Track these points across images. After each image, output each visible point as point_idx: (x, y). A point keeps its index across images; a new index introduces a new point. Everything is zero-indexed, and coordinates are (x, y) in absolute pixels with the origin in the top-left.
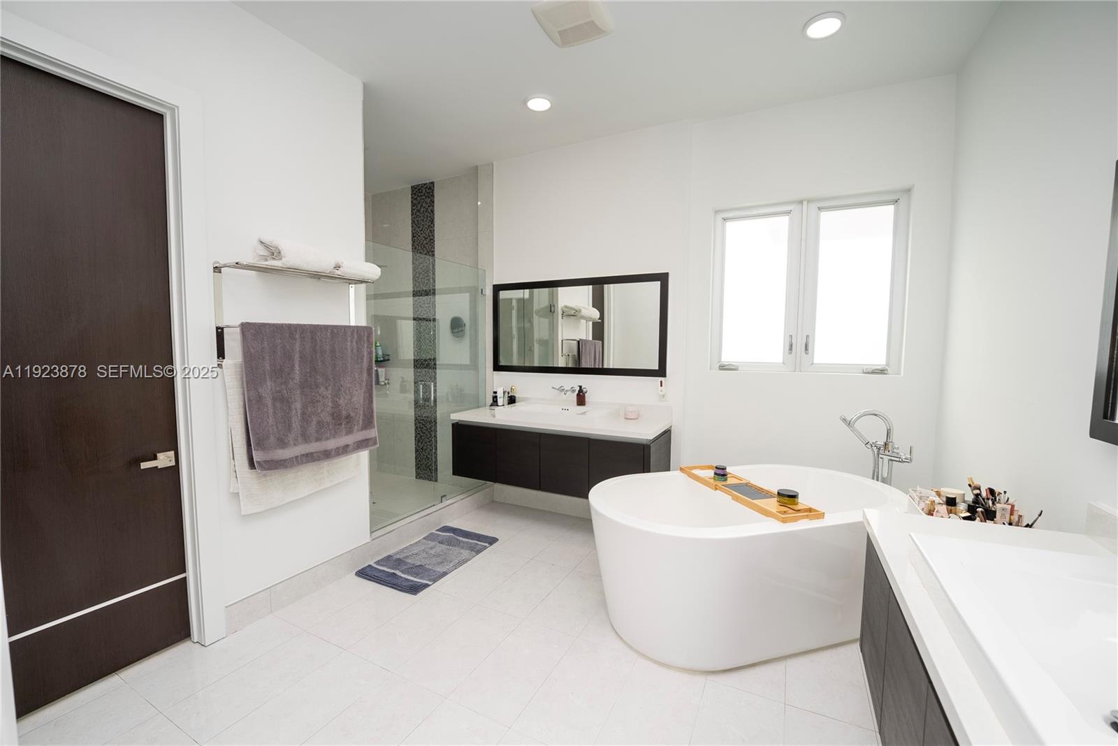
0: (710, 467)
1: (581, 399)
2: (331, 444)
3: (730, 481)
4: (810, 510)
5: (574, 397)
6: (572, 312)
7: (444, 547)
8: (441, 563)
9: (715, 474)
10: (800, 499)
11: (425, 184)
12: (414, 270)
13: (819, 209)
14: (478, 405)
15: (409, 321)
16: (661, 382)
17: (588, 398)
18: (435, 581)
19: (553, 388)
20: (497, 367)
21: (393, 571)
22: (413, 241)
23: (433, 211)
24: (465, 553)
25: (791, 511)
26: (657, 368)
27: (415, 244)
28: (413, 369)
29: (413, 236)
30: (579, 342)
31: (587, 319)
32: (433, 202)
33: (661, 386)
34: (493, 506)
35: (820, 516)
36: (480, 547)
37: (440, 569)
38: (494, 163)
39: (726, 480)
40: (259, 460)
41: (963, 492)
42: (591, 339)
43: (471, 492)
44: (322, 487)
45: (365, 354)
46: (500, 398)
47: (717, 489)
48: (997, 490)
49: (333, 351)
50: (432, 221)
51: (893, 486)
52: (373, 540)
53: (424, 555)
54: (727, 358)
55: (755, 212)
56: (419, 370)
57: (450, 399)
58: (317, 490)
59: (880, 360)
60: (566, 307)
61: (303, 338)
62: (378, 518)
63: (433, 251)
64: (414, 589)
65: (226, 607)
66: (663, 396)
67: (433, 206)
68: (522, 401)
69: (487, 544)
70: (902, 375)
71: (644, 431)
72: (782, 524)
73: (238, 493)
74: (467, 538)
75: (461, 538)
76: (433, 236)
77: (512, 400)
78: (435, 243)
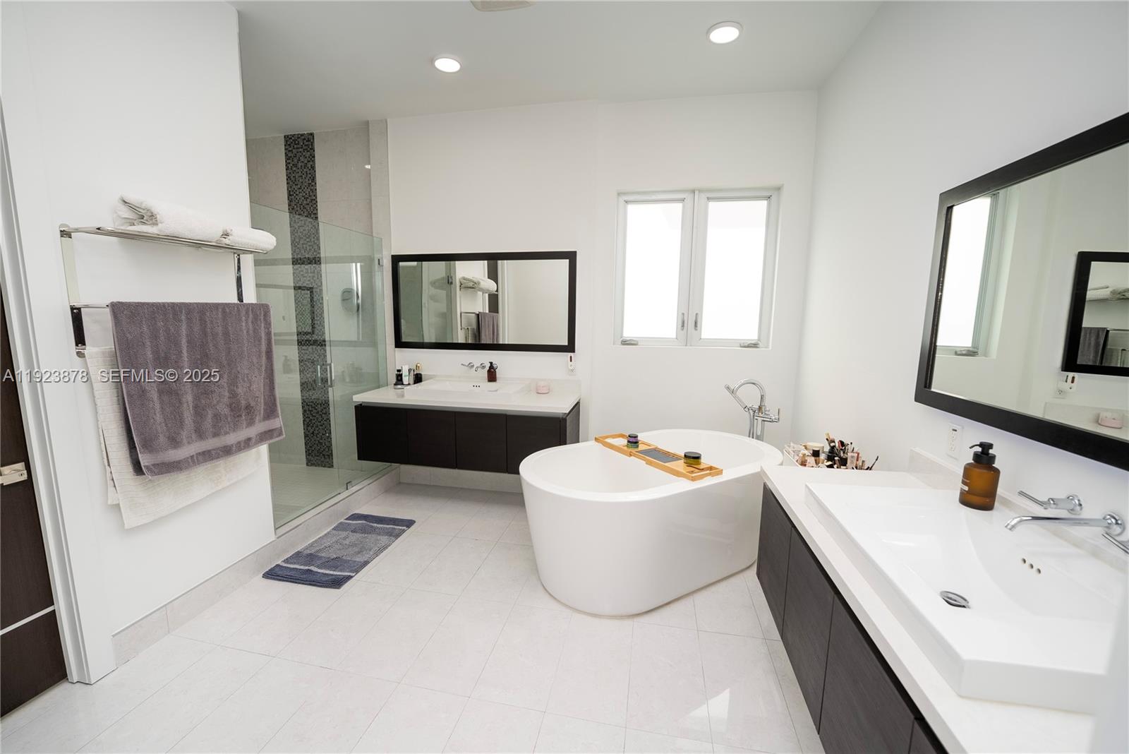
0: (622, 436)
1: (492, 376)
2: (231, 439)
3: (641, 447)
4: (711, 468)
5: (485, 373)
6: (471, 284)
7: (358, 535)
8: (359, 553)
9: (629, 442)
10: (703, 460)
11: (302, 135)
12: (292, 233)
13: (708, 198)
14: (378, 384)
15: (290, 291)
16: (571, 357)
17: (499, 374)
18: (357, 572)
19: (462, 364)
20: (400, 344)
21: (307, 568)
22: (290, 201)
23: (313, 168)
24: (384, 539)
25: (697, 470)
26: (567, 344)
27: (293, 204)
28: (297, 347)
29: (290, 195)
30: (478, 315)
31: (484, 291)
32: (314, 157)
33: (571, 361)
34: (400, 488)
35: (720, 472)
36: (397, 531)
37: (360, 559)
38: (388, 120)
39: (638, 447)
40: (147, 464)
41: (822, 445)
42: (487, 311)
43: (378, 476)
44: (220, 487)
45: (263, 335)
46: (405, 376)
47: (631, 455)
48: (845, 442)
49: (226, 334)
50: (313, 179)
51: (766, 442)
52: (278, 538)
53: (337, 546)
54: (628, 333)
55: (654, 197)
56: (304, 347)
57: (348, 380)
58: (214, 491)
59: (752, 336)
60: (464, 279)
61: (189, 320)
62: (281, 513)
63: (316, 214)
64: (337, 583)
65: (113, 636)
66: (572, 370)
67: (314, 161)
68: (431, 378)
69: (405, 528)
70: (770, 348)
71: (557, 405)
72: (692, 482)
73: (119, 504)
74: (381, 524)
75: (375, 525)
76: (315, 196)
77: (418, 379)
78: (318, 204)
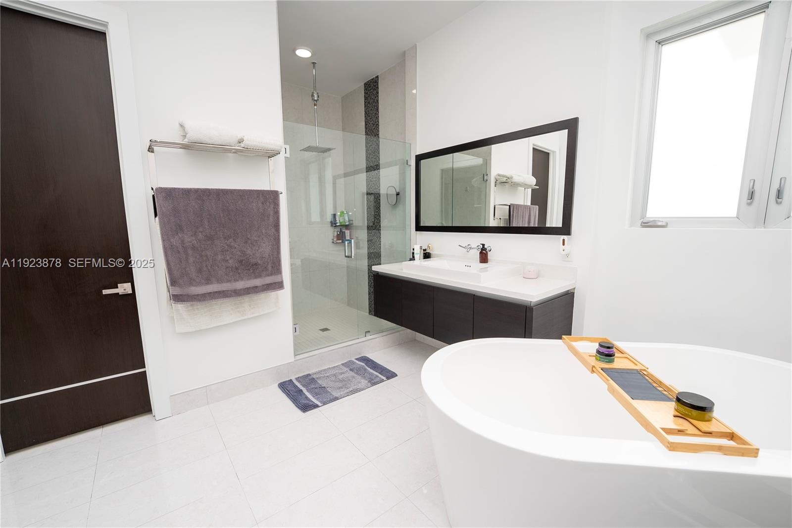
1: (484, 256)
3: (619, 363)
6: (504, 180)
7: (352, 374)
8: (340, 388)
9: (598, 352)
11: (372, 79)
12: (366, 152)
16: (564, 240)
17: (490, 256)
18: (325, 404)
19: (462, 246)
20: (419, 228)
21: (302, 388)
22: (366, 129)
23: (378, 101)
24: (364, 382)
26: (561, 226)
29: (366, 125)
30: (510, 206)
31: (526, 186)
32: (378, 93)
33: (564, 244)
36: (377, 380)
37: (335, 394)
38: (417, 45)
39: (612, 361)
40: (173, 294)
43: (387, 333)
44: (245, 318)
46: (417, 254)
47: (593, 371)
50: (377, 110)
52: (295, 361)
53: (333, 378)
58: (240, 319)
60: (499, 175)
63: (378, 135)
64: (306, 407)
65: (171, 396)
66: (567, 255)
67: (378, 96)
68: (438, 257)
69: (384, 378)
74: (373, 370)
75: (369, 369)
76: (378, 121)
77: (427, 256)
78: (380, 127)
